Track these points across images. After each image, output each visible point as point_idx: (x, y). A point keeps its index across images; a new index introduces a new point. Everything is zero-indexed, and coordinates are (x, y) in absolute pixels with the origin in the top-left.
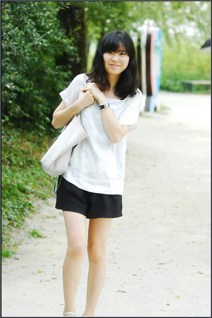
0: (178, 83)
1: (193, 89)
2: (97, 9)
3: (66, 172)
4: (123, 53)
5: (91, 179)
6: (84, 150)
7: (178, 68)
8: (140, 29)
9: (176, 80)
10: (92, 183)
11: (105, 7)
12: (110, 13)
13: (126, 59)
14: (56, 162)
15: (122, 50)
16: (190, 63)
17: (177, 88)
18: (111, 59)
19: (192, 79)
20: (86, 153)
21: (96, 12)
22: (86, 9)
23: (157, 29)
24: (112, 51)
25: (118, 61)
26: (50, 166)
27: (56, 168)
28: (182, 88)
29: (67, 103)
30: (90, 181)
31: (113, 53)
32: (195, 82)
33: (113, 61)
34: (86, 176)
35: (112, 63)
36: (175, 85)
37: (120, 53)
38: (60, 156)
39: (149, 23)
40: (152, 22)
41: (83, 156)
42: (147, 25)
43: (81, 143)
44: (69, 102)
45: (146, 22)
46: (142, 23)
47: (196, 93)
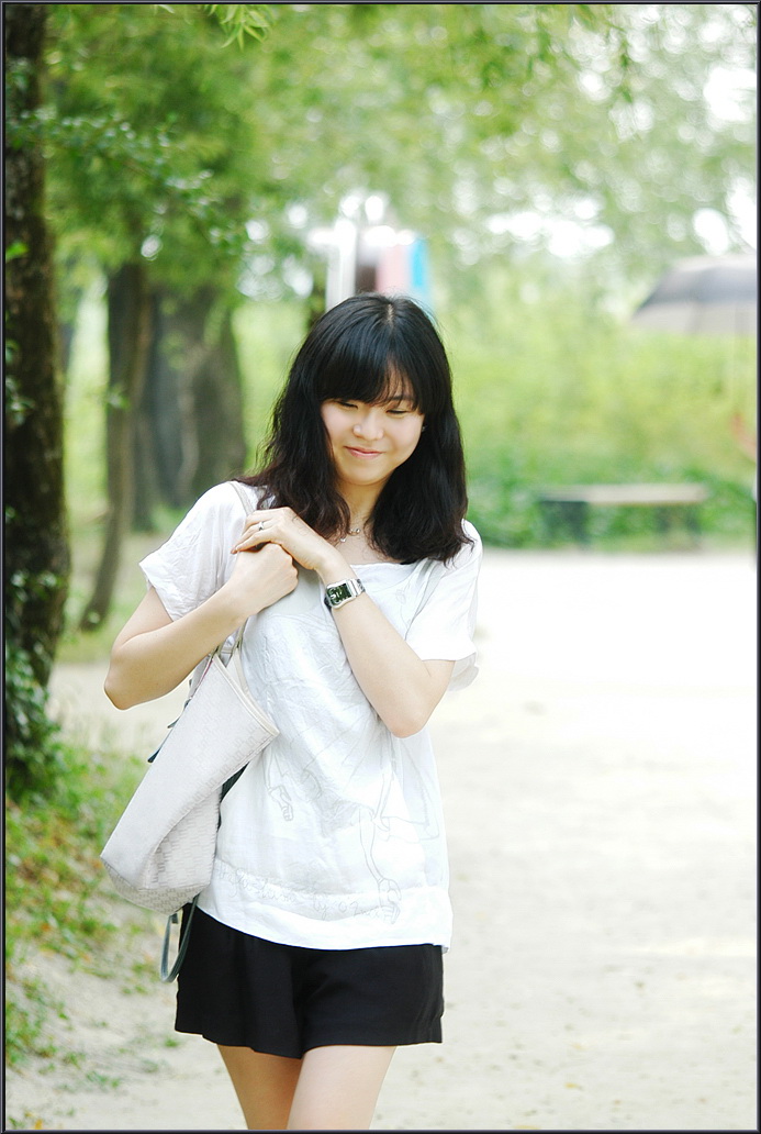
0: (521, 499)
1: (596, 527)
2: (103, 155)
3: (208, 888)
4: (403, 406)
5: (320, 897)
6: (274, 789)
7: (517, 424)
8: (318, 239)
9: (509, 485)
10: (323, 915)
11: (146, 141)
12: (166, 169)
13: (409, 429)
14: (160, 853)
15: (398, 394)
16: (574, 401)
17: (513, 525)
18: (352, 430)
19: (591, 479)
20: (283, 796)
21: (96, 164)
22: (49, 152)
23: (406, 239)
24: (359, 399)
25: (380, 435)
26: (140, 873)
27: (164, 877)
28: (538, 525)
29: (171, 601)
30: (317, 905)
31: (360, 405)
32: (601, 496)
33: (359, 437)
34: (297, 890)
35: (353, 443)
36: (506, 510)
37: (389, 405)
38: (174, 829)
39: (362, 209)
40: (376, 204)
41: (273, 809)
42: (353, 220)
43: (259, 762)
44: (179, 598)
45: (349, 204)
46: (328, 214)
47: (612, 551)
